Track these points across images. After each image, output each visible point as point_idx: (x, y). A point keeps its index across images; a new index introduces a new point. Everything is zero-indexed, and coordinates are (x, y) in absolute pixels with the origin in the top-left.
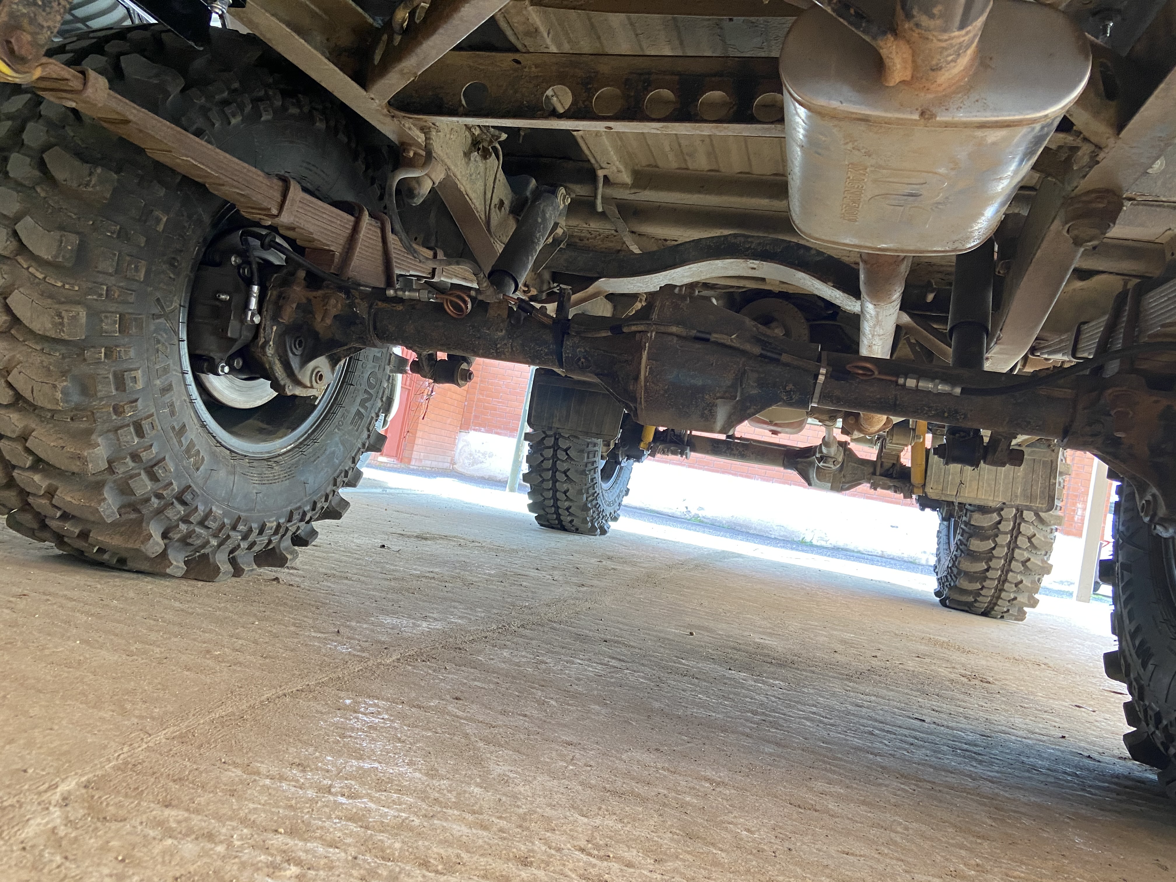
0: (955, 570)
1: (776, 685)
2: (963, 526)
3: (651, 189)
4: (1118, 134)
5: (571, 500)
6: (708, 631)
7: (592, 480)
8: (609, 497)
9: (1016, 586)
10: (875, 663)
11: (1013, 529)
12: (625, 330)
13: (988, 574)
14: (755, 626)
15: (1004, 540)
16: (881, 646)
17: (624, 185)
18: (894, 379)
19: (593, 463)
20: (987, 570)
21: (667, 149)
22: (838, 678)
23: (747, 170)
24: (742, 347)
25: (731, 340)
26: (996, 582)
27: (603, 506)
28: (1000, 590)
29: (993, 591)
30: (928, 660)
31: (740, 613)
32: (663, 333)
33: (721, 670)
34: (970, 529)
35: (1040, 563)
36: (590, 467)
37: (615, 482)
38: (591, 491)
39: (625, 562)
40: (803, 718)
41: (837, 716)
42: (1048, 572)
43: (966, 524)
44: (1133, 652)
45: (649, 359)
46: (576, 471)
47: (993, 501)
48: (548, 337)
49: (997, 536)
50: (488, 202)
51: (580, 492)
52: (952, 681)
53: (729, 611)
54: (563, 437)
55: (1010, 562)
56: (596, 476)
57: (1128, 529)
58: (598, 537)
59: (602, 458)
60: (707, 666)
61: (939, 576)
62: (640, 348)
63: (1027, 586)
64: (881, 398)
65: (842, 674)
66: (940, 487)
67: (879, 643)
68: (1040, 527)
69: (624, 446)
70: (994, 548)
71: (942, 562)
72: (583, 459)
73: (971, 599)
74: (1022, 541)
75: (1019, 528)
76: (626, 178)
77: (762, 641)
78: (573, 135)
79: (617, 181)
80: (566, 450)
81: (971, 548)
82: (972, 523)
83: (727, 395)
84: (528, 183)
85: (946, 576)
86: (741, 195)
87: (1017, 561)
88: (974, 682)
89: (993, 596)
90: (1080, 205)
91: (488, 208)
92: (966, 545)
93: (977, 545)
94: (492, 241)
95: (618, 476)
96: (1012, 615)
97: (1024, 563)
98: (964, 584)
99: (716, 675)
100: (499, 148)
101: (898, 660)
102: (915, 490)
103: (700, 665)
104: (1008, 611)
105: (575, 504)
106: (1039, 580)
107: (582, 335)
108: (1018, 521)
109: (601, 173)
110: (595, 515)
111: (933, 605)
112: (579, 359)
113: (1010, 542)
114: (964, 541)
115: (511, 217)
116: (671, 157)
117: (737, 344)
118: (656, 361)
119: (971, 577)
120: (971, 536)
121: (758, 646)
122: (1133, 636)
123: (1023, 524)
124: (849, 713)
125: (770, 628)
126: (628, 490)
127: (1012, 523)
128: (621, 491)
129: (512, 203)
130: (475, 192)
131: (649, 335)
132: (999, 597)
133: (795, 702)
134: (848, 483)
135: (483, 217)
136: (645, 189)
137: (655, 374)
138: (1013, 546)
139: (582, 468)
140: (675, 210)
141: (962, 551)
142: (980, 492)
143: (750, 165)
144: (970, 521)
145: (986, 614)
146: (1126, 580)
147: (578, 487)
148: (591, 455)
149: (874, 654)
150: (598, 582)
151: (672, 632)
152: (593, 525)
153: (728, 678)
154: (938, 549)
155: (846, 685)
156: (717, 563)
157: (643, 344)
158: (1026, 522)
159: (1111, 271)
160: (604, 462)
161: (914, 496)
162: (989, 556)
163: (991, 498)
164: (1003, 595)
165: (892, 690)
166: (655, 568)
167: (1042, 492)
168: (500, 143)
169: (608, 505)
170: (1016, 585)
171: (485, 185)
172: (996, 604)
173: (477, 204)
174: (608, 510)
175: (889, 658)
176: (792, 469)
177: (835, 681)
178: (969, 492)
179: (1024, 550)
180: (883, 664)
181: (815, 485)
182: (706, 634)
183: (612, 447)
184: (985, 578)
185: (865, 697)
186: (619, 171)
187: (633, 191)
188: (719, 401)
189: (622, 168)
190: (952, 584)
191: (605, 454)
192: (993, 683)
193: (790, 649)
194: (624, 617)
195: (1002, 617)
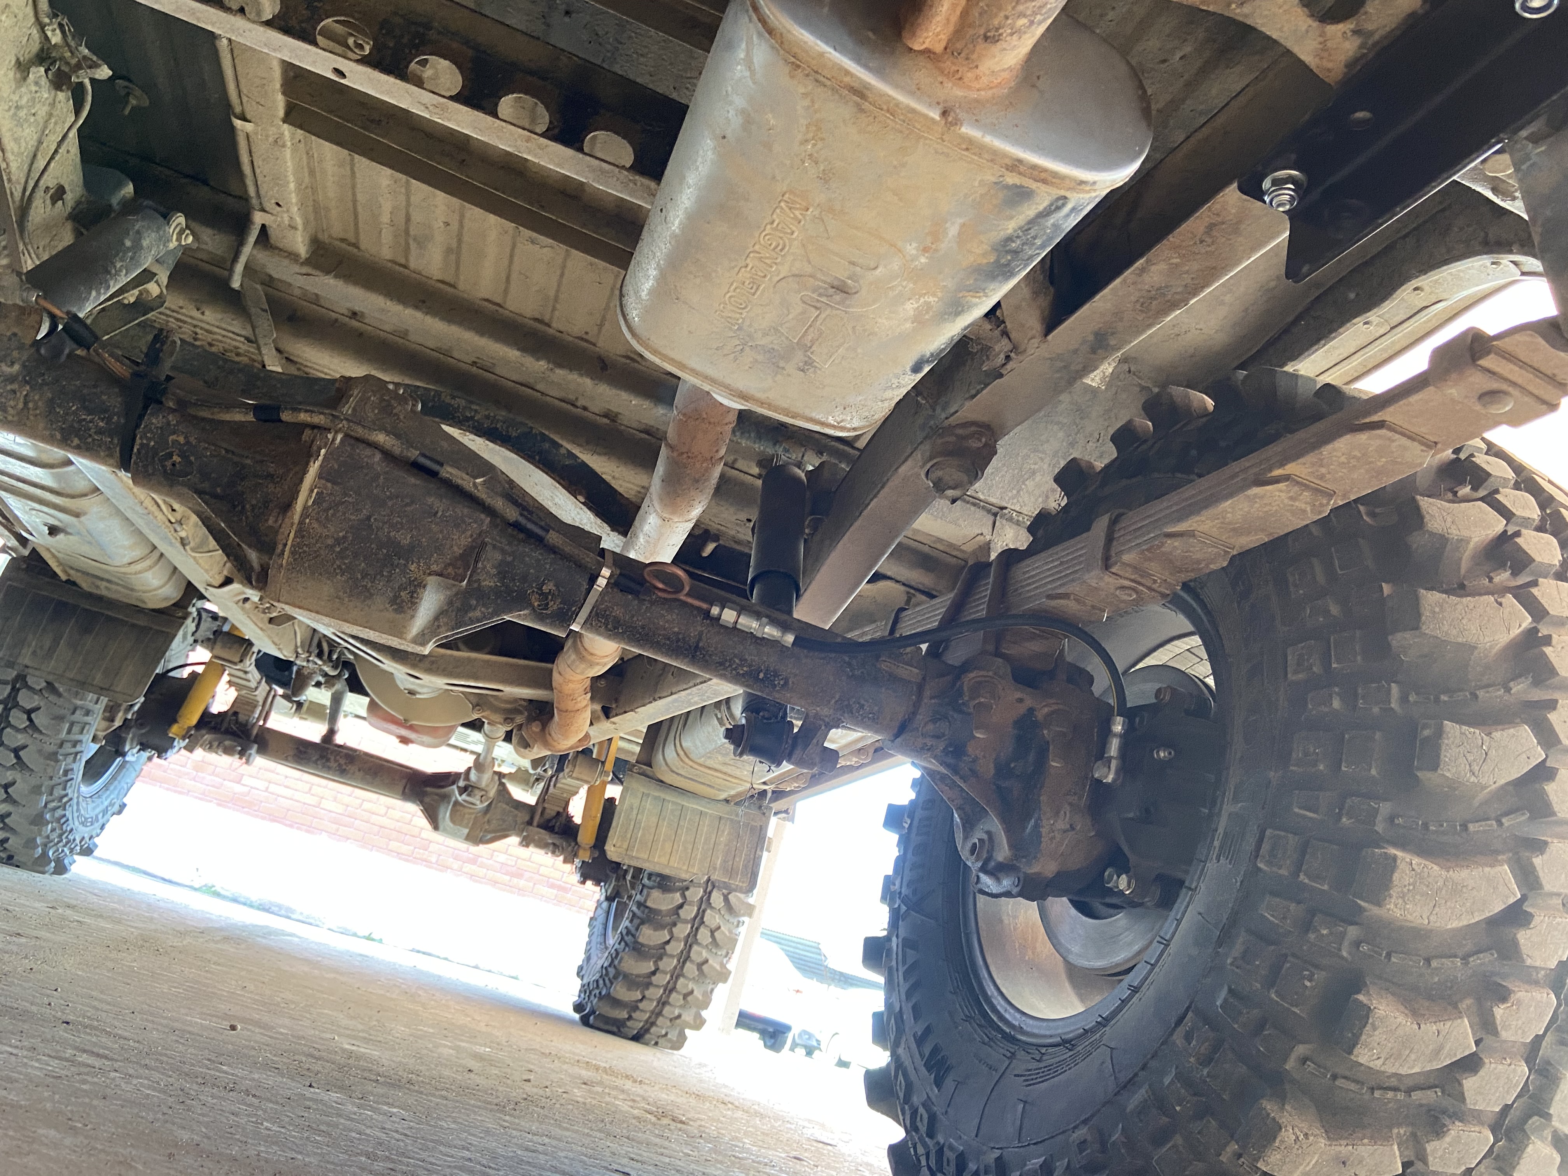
0: (612, 971)
1: (394, 1114)
2: (634, 908)
3: (336, 277)
4: (1046, 335)
5: (15, 802)
6: (260, 1027)
7: (66, 773)
8: (89, 810)
9: (684, 998)
10: (528, 1087)
11: (695, 917)
12: (286, 416)
13: (654, 978)
14: (339, 1026)
15: (682, 930)
16: (532, 1067)
17: (293, 256)
18: (705, 606)
19: (75, 744)
20: (654, 973)
21: (385, 218)
22: (486, 1109)
23: (498, 300)
24: (488, 501)
25: (474, 484)
26: (661, 991)
27: (74, 824)
28: (663, 1003)
29: (655, 1003)
30: (599, 1089)
31: (312, 1006)
32: (357, 439)
33: (297, 1088)
34: (643, 912)
35: (718, 968)
36: (68, 748)
37: (106, 787)
38: (58, 792)
39: (101, 916)
40: (455, 1167)
41: (504, 1165)
42: (725, 980)
43: (640, 905)
44: (920, 1063)
45: (320, 475)
46: (40, 751)
47: (687, 871)
48: (114, 400)
49: (675, 924)
50: (35, 175)
51: (37, 790)
52: (638, 1118)
53: (293, 1002)
54: (30, 688)
55: (684, 963)
56: (75, 766)
57: (915, 892)
58: (47, 876)
59: (95, 739)
60: (271, 1080)
61: (585, 981)
62: (309, 455)
63: (697, 999)
64: (678, 633)
65: (490, 1103)
66: (625, 846)
67: (528, 1062)
68: (727, 917)
69: (142, 726)
70: (668, 942)
71: (592, 961)
72: (59, 732)
73: (624, 1015)
74: (704, 935)
75: (702, 918)
76: (300, 245)
77: (354, 1048)
78: (233, 128)
79: (281, 246)
80: (29, 713)
81: (641, 940)
82: (649, 904)
83: (450, 570)
84: (119, 185)
85: (597, 981)
86: (481, 333)
87: (692, 962)
88: (665, 1121)
89: (652, 1012)
90: (952, 439)
91: (31, 184)
92: (633, 936)
93: (649, 936)
94: (21, 247)
95: (114, 778)
96: (670, 1041)
97: (700, 966)
98: (620, 991)
99: (289, 1093)
100: (89, 88)
101: (560, 1087)
102: (581, 852)
103: (256, 1076)
104: (666, 1034)
105: (20, 809)
106: (712, 990)
107: (192, 411)
108: (703, 907)
109: (259, 218)
110: (54, 836)
111: (571, 1022)
112: (170, 455)
113: (689, 935)
114: (633, 930)
115: (69, 226)
116: (387, 237)
117: (482, 494)
118: (334, 483)
119: (632, 982)
120: (643, 922)
121: (350, 1054)
122: (920, 1041)
123: (708, 911)
124: (521, 1162)
125: (363, 1031)
126: (125, 805)
127: (696, 908)
128: (112, 805)
129: (78, 203)
130: (17, 140)
131: (330, 436)
132: (660, 1014)
133: (432, 1141)
134: (490, 832)
135: (17, 195)
136: (328, 273)
137: (325, 505)
138: (691, 940)
139: (53, 748)
140: (361, 334)
141: (627, 944)
142: (672, 859)
143: (506, 291)
144: (645, 901)
145: (637, 1038)
146: (910, 962)
147: (34, 781)
148: (76, 729)
149: (525, 1077)
150: (48, 935)
151: (196, 1023)
152: (44, 854)
153: (310, 1099)
154: (589, 943)
155: (500, 1118)
156: (259, 939)
157: (315, 448)
158: (712, 908)
159: (898, 578)
160: (95, 747)
161: (577, 861)
162: (660, 952)
163: (685, 868)
164: (667, 1010)
165: (567, 1129)
166: (156, 931)
167: (745, 866)
168: (93, 81)
169: (83, 823)
170: (685, 996)
171: (40, 142)
172: (653, 1024)
173: (14, 166)
174: (81, 832)
175: (548, 1083)
176: (414, 802)
177: (483, 1112)
178: (660, 857)
179: (703, 947)
180: (541, 1092)
181: (445, 831)
182: (257, 1030)
183: (118, 723)
184: (648, 985)
185: (535, 1138)
186: (293, 228)
187: (305, 270)
188: (432, 581)
189: (299, 221)
190: (604, 993)
191: (101, 734)
192: (687, 1124)
193: (400, 1062)
194: (102, 992)
195: (656, 1044)
